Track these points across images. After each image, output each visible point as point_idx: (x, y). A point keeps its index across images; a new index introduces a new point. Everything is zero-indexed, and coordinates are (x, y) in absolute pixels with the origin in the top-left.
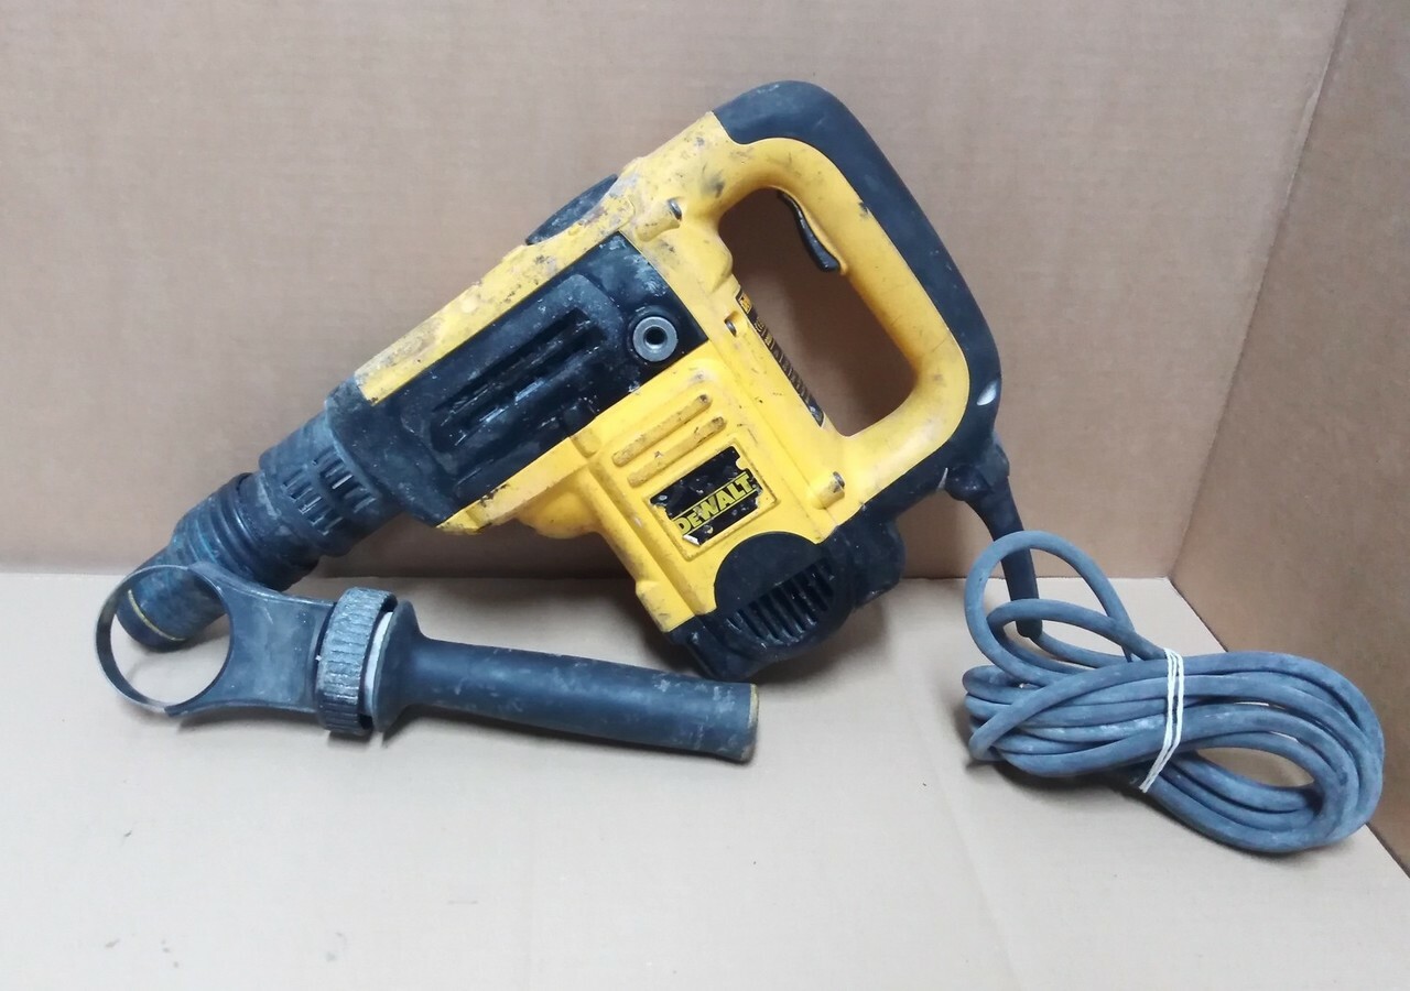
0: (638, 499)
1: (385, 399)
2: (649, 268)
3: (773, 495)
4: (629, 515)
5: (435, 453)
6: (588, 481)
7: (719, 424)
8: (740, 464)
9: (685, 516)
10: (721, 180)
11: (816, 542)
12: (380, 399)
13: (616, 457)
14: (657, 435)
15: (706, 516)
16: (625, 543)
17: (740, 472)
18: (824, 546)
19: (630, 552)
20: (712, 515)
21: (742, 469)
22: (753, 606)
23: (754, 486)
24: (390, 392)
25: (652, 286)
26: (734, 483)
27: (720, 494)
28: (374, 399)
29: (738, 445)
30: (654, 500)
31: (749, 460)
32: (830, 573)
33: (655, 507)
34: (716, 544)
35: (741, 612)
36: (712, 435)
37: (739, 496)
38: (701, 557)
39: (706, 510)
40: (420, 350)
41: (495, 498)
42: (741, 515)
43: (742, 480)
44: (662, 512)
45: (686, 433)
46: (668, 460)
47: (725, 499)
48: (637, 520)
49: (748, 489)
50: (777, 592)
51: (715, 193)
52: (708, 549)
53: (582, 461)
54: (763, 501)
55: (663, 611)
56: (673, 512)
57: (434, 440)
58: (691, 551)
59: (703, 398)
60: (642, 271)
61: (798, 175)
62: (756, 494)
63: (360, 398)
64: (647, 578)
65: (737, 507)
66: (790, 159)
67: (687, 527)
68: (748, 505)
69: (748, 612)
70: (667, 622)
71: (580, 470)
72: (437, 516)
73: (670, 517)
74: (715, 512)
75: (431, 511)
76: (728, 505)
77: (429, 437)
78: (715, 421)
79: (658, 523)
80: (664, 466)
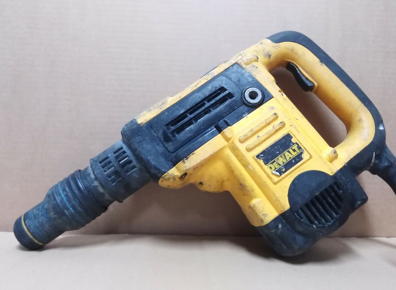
0: (250, 157)
1: (146, 123)
2: (248, 74)
3: (309, 154)
4: (246, 165)
5: (164, 143)
6: (228, 152)
7: (283, 125)
8: (293, 140)
9: (272, 163)
10: (270, 53)
11: (331, 174)
12: (144, 123)
13: (241, 138)
14: (258, 128)
15: (281, 163)
16: (245, 180)
17: (294, 144)
18: (335, 176)
19: (247, 185)
20: (283, 163)
21: (294, 142)
22: (307, 205)
23: (300, 150)
24: (148, 120)
25: (250, 79)
26: (292, 149)
27: (287, 154)
28: (142, 123)
29: (292, 133)
30: (258, 156)
31: (297, 139)
32: (340, 190)
33: (258, 160)
34: (287, 176)
35: (301, 209)
36: (280, 129)
37: (295, 154)
38: (281, 183)
39: (281, 160)
40: (161, 105)
41: (189, 159)
42: (296, 162)
43: (295, 147)
44: (261, 162)
45: (270, 128)
46: (263, 139)
47: (289, 155)
48: (250, 167)
49: (298, 151)
50: (317, 198)
51: (268, 57)
52: (284, 178)
53: (225, 143)
54: (305, 156)
55: (264, 212)
56: (266, 162)
57: (164, 138)
58: (276, 179)
59: (275, 114)
60: (247, 74)
61: (296, 54)
62: (302, 153)
63: (136, 123)
64: (256, 197)
65: (294, 159)
66: (293, 48)
67: (273, 168)
68: (299, 158)
69: (305, 209)
70: (266, 218)
71: (225, 147)
72: (163, 170)
73: (265, 164)
74: (285, 161)
75: (161, 168)
76: (290, 158)
77: (162, 136)
78: (281, 123)
79: (259, 167)
80: (261, 141)
